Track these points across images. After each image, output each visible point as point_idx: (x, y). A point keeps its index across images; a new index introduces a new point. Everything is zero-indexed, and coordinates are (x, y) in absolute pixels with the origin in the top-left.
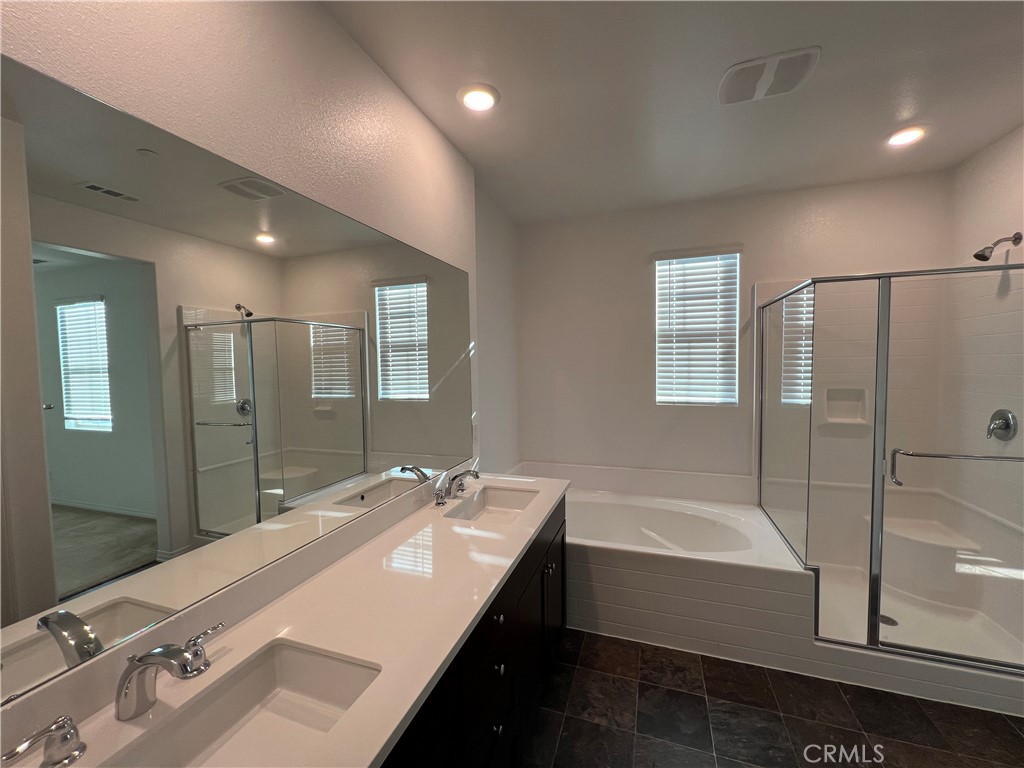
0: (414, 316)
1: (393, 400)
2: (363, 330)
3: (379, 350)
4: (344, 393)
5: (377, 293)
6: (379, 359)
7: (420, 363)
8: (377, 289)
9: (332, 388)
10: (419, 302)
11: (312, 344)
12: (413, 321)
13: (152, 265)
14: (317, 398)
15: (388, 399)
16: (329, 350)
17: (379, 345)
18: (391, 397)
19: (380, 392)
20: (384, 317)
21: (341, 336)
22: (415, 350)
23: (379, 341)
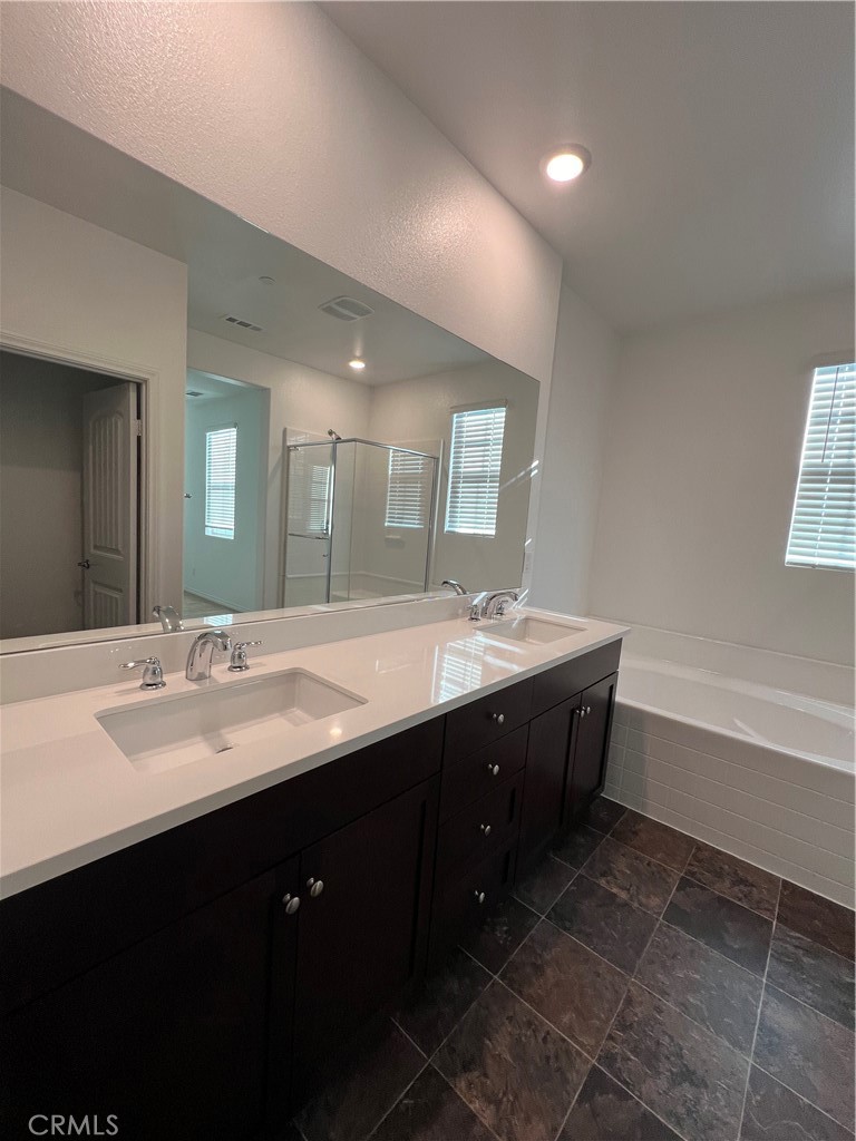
0: (488, 445)
1: (458, 534)
2: (438, 459)
3: (450, 480)
4: (414, 524)
5: (455, 420)
6: (450, 490)
7: (490, 496)
8: (455, 415)
9: (403, 518)
10: (496, 429)
11: (390, 472)
12: (488, 450)
13: (269, 389)
14: (389, 527)
15: (454, 532)
16: (405, 479)
17: (451, 476)
18: (457, 530)
19: (447, 524)
20: (459, 445)
21: (417, 465)
22: (486, 482)
23: (451, 471)
